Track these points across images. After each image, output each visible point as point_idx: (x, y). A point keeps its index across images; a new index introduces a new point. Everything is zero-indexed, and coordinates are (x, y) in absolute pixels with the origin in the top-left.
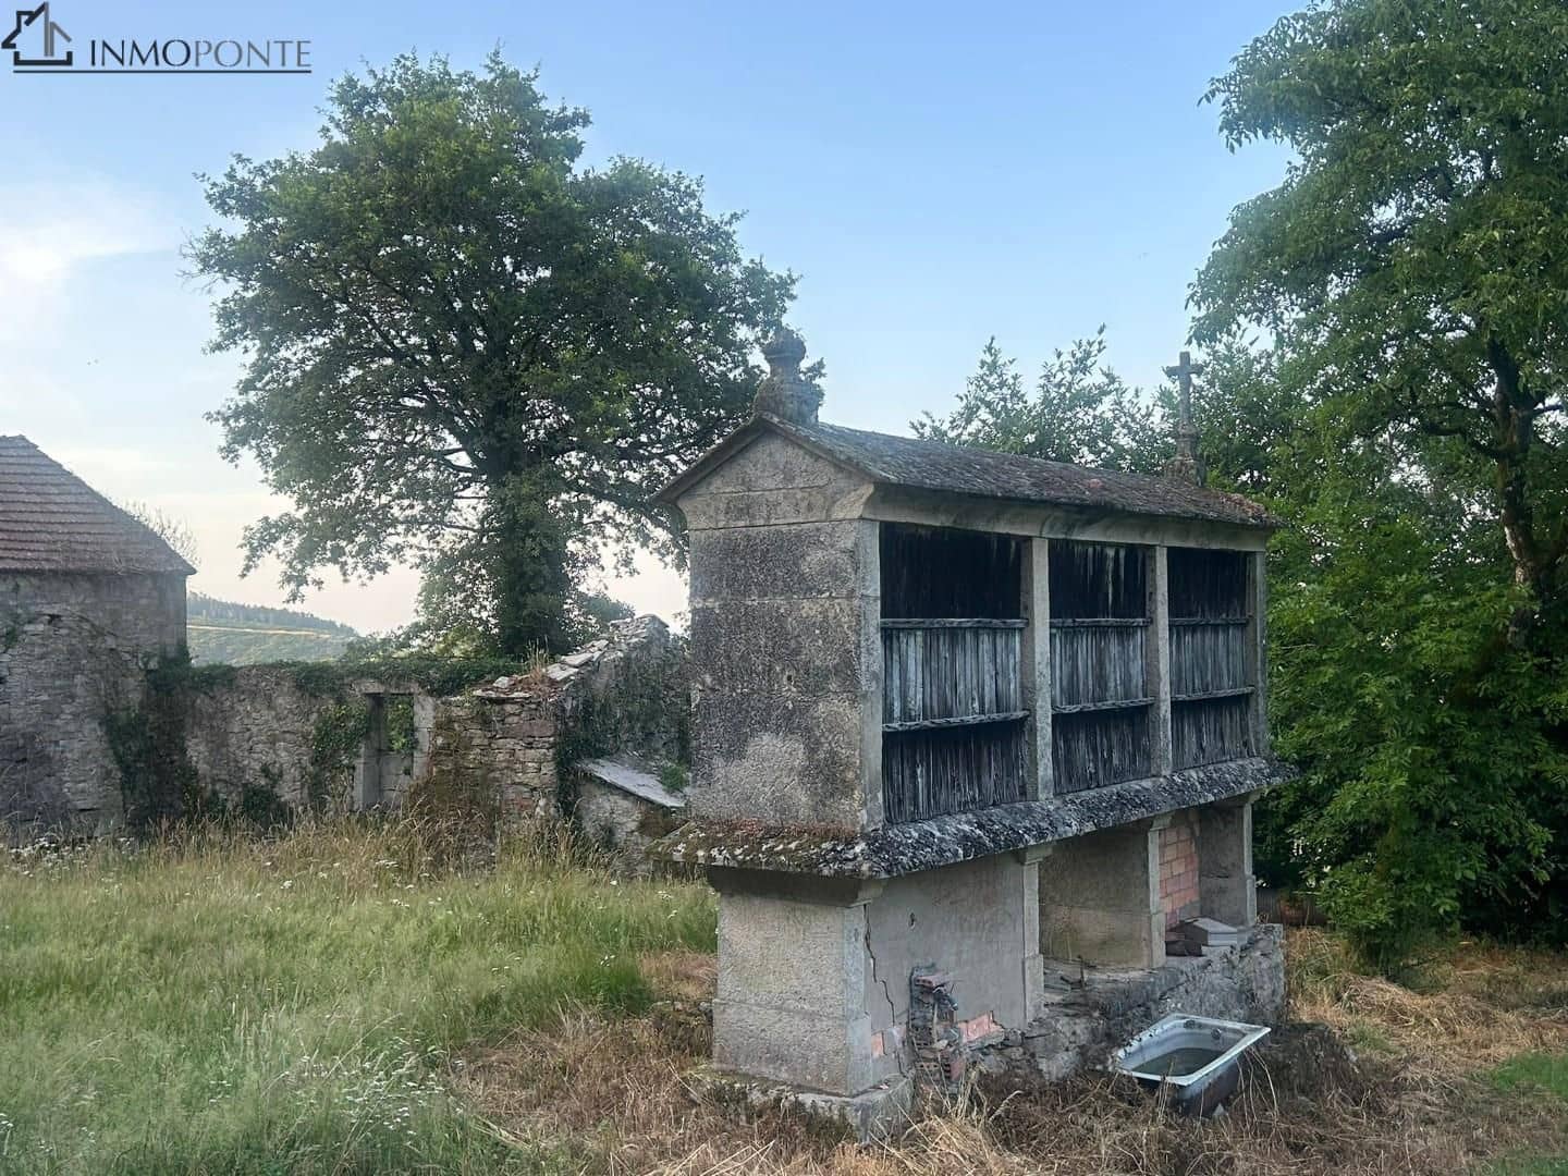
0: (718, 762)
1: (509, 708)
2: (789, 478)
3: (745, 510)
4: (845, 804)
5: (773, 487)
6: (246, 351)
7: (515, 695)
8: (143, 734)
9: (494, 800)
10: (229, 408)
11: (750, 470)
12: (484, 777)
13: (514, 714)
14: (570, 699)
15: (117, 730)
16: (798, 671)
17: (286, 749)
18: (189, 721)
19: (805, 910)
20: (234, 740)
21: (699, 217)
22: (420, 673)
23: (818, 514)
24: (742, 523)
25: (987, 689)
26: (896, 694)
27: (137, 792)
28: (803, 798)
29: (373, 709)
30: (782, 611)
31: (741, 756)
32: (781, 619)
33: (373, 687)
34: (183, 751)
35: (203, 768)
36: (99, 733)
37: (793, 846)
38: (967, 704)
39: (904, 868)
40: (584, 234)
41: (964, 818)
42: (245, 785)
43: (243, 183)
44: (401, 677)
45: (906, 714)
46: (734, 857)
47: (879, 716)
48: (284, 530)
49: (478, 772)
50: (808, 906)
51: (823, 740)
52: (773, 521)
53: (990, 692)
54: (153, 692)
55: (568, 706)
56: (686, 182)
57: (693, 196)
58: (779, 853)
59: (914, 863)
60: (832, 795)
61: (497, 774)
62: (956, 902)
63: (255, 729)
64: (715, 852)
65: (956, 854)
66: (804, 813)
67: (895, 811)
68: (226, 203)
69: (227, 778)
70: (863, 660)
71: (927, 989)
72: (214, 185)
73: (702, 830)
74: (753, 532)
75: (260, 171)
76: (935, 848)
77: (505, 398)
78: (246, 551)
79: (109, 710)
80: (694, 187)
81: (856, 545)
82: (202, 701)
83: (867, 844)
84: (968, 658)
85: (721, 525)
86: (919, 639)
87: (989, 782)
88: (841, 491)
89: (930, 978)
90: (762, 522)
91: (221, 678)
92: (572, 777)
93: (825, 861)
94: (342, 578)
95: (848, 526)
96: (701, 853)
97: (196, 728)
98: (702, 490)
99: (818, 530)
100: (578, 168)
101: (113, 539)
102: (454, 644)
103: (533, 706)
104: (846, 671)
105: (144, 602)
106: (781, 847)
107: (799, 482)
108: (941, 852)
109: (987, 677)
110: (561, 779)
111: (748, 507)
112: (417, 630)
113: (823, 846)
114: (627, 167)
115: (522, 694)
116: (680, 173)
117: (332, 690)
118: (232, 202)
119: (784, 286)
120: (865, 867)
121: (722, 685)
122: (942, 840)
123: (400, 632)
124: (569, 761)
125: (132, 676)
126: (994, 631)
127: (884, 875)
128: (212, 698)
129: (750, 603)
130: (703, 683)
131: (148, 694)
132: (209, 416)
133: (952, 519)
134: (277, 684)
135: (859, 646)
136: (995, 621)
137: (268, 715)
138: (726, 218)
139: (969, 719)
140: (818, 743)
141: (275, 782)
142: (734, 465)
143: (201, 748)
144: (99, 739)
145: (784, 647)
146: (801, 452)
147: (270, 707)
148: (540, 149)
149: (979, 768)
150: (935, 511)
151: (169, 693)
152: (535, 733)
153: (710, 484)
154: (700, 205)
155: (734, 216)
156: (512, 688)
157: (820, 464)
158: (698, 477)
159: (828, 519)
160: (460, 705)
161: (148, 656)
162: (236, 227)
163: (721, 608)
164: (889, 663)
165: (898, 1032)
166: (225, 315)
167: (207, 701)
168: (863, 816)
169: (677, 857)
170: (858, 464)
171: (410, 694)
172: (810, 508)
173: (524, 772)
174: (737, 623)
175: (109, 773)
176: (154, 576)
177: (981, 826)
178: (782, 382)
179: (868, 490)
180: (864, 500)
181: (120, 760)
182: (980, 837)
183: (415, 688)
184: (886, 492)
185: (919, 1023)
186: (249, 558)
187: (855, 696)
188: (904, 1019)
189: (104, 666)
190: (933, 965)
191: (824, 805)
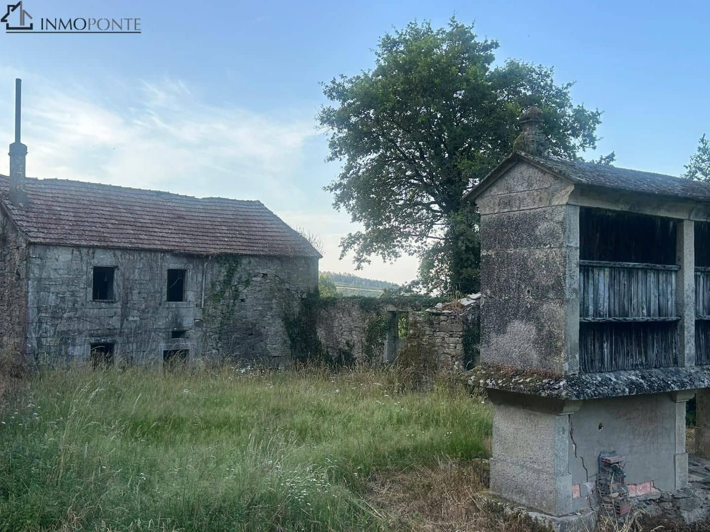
0: (493, 335)
1: (442, 318)
2: (530, 185)
3: (508, 203)
4: (557, 359)
5: (522, 190)
6: (341, 160)
7: (445, 311)
8: (300, 325)
9: (435, 360)
10: (333, 184)
11: (511, 182)
12: (430, 349)
13: (444, 321)
14: (471, 315)
15: (289, 323)
16: (533, 287)
17: (356, 335)
18: (318, 320)
19: (536, 415)
20: (335, 330)
21: (551, 86)
22: (412, 303)
23: (545, 203)
24: (506, 210)
25: (652, 303)
26: (591, 302)
27: (297, 350)
28: (534, 355)
29: (392, 318)
30: (525, 255)
31: (504, 333)
32: (525, 260)
33: (391, 308)
34: (316, 333)
35: (323, 341)
36: (282, 324)
37: (528, 380)
38: (638, 311)
39: (588, 396)
40: (489, 96)
41: (633, 372)
42: (339, 349)
43: (339, 85)
44: (404, 304)
45: (597, 313)
46: (498, 384)
47: (578, 313)
48: (358, 239)
49: (427, 347)
50: (537, 413)
51: (545, 325)
52: (522, 208)
53: (654, 305)
54: (304, 308)
55: (470, 318)
56: (545, 70)
57: (548, 76)
58: (520, 384)
59: (595, 394)
60: (550, 354)
61: (436, 348)
62: (630, 419)
63: (344, 325)
64: (488, 381)
65: (624, 391)
66: (535, 363)
67: (587, 365)
68: (332, 95)
69: (332, 346)
70: (567, 281)
71: (608, 464)
72: (327, 86)
73: (484, 370)
74: (512, 214)
75: (350, 81)
76: (611, 387)
77: (451, 176)
78: (342, 248)
79: (286, 315)
80: (549, 72)
81: (564, 218)
82: (323, 313)
83: (567, 382)
84: (640, 285)
85: (496, 212)
86: (607, 273)
87: (652, 355)
88: (557, 190)
89: (609, 458)
90: (516, 209)
91: (332, 302)
92: (471, 352)
93: (543, 389)
94: (383, 260)
95: (560, 209)
96: (481, 381)
97: (320, 324)
98: (487, 194)
99: (544, 211)
100: (492, 67)
101: (290, 243)
102: (431, 291)
103: (453, 317)
104: (558, 287)
105: (301, 269)
106: (522, 380)
107: (536, 186)
108: (614, 389)
109: (652, 296)
110: (466, 352)
111: (510, 201)
112: (415, 283)
113: (544, 381)
114: (512, 63)
115: (448, 311)
116: (540, 65)
117: (375, 309)
118: (334, 94)
119: (595, 117)
120: (564, 393)
121: (495, 295)
122: (616, 383)
123: (406, 284)
124: (470, 344)
125: (296, 300)
126: (658, 271)
127: (574, 398)
128: (327, 311)
129: (509, 252)
130: (486, 294)
131: (302, 308)
132: (325, 188)
133: (628, 207)
134: (353, 306)
135: (565, 274)
136: (658, 265)
137: (349, 319)
138: (565, 86)
139: (640, 319)
140: (543, 326)
141: (352, 349)
142: (503, 180)
143: (323, 333)
144: (282, 326)
145: (526, 275)
146: (537, 171)
147: (350, 316)
148: (473, 60)
149: (646, 347)
150: (616, 202)
151: (310, 308)
152: (454, 330)
153: (491, 191)
154: (552, 81)
155: (569, 85)
156: (444, 308)
157: (547, 176)
158: (485, 187)
159: (550, 205)
160: (420, 316)
161: (303, 292)
162: (337, 105)
163: (495, 255)
164: (586, 284)
165: (590, 486)
166: (332, 145)
167: (325, 313)
168: (566, 366)
169: (470, 382)
170: (565, 174)
171: (408, 312)
172: (541, 200)
173: (449, 348)
174: (503, 262)
175: (285, 341)
176: (306, 258)
177: (643, 377)
178: (528, 135)
179: (571, 188)
180: (569, 193)
181: (290, 336)
182: (641, 383)
183: (409, 309)
184: (582, 190)
185: (603, 482)
186: (343, 251)
187: (563, 301)
188: (595, 478)
189: (284, 296)
190: (614, 452)
191: (546, 360)
